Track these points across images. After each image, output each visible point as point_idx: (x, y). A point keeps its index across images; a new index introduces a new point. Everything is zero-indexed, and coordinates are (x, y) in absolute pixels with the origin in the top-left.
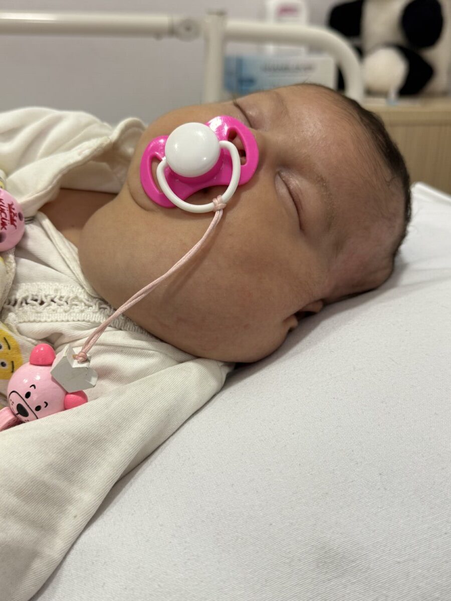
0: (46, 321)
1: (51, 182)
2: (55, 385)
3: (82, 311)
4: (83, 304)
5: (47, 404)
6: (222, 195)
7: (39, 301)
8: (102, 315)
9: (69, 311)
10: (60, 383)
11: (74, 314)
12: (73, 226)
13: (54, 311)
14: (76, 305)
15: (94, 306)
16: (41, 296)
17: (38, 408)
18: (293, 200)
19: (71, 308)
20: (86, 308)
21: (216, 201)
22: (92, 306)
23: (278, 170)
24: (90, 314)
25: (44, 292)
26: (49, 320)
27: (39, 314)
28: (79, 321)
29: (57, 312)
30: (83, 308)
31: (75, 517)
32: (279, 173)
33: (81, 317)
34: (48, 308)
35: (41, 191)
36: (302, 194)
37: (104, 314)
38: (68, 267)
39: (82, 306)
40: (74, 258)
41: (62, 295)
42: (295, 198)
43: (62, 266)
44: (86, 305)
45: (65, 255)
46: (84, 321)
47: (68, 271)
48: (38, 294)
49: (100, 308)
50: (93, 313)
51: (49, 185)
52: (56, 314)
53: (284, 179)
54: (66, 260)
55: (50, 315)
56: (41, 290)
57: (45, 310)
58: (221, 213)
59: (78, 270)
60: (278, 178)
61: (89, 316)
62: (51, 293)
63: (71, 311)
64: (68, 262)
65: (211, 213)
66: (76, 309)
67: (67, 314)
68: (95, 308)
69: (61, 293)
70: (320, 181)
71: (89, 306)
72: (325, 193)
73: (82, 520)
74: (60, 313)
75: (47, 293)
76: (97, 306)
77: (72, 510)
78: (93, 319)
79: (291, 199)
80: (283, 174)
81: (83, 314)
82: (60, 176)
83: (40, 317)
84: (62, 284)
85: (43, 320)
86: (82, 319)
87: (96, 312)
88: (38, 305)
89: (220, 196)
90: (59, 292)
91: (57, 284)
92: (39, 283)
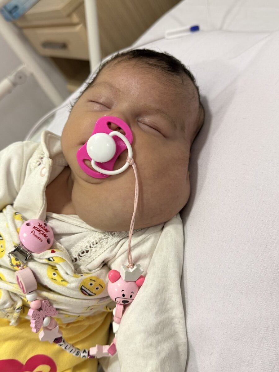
0: (96, 258)
1: (43, 199)
2: (129, 283)
3: (107, 242)
4: (105, 239)
5: (133, 292)
6: (128, 155)
7: (85, 252)
8: (116, 237)
9: (101, 247)
10: (131, 281)
11: (105, 246)
12: (64, 206)
13: (95, 251)
14: (103, 242)
15: (110, 237)
16: (84, 249)
17: (131, 296)
18: (154, 129)
19: (101, 245)
20: (107, 240)
21: (128, 161)
22: (109, 237)
23: (136, 121)
24: (111, 241)
25: (84, 247)
26: (97, 256)
27: (91, 257)
28: (109, 247)
29: (97, 251)
30: (106, 241)
31: (179, 322)
32: (138, 121)
33: (108, 245)
34: (92, 252)
35: (42, 207)
36: (155, 123)
37: (116, 236)
38: (82, 227)
39: (105, 241)
40: (81, 222)
41: (92, 242)
42: (154, 128)
43: (80, 230)
44: (106, 239)
45: (77, 224)
46: (111, 246)
47: (84, 230)
48: (82, 249)
49: (112, 235)
50: (112, 239)
51: (43, 201)
52: (98, 252)
53: (142, 122)
54: (79, 225)
55: (96, 254)
56: (82, 247)
57: (92, 254)
58: (134, 164)
59: (88, 226)
60: (139, 123)
61: (111, 242)
62: (87, 245)
63: (103, 246)
64: (81, 226)
65: (130, 167)
66: (104, 243)
67: (102, 249)
68: (111, 237)
69: (91, 242)
70: (158, 111)
71: (108, 238)
72: (164, 115)
73: (182, 321)
74: (99, 250)
75: (86, 246)
76: (111, 235)
77: (176, 321)
78: (114, 242)
79: (153, 129)
80: (140, 119)
81: (108, 243)
82: (44, 193)
83: (92, 258)
84: (87, 237)
85: (94, 258)
86: (110, 245)
87: (113, 238)
88: (87, 254)
89: (128, 157)
90: (90, 242)
91: (85, 238)
92: (78, 244)
